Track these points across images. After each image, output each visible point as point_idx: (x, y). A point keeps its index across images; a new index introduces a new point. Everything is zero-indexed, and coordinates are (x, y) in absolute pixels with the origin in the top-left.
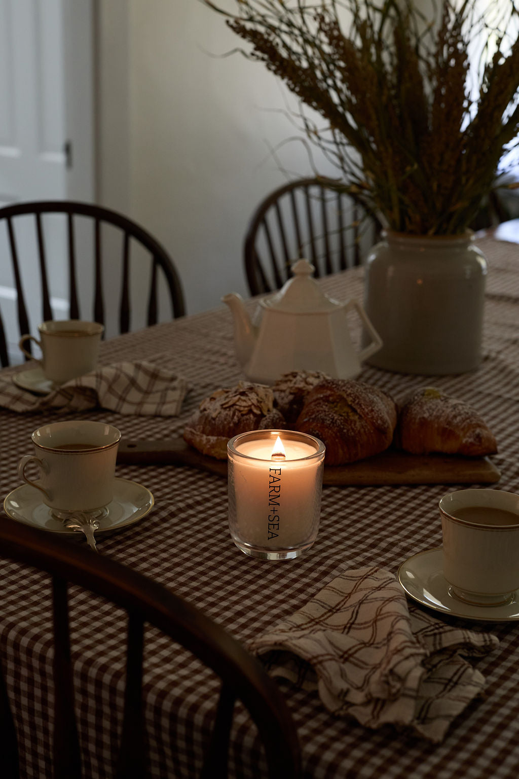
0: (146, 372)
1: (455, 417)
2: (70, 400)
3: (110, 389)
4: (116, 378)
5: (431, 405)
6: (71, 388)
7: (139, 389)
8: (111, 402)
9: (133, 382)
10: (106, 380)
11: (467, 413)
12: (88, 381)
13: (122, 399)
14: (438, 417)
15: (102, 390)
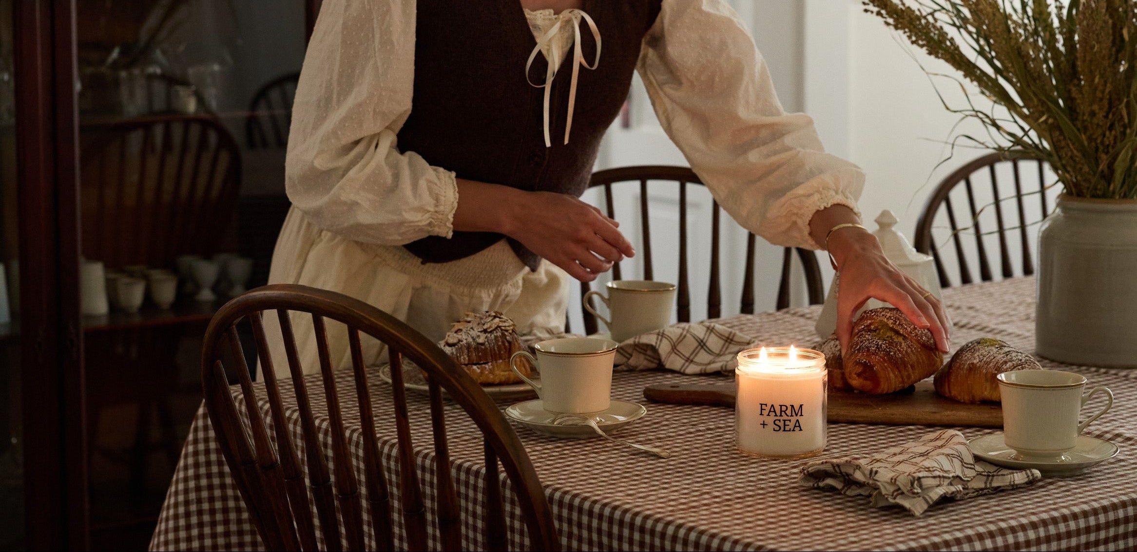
0: (720, 335)
2: (629, 359)
3: (674, 348)
4: (682, 338)
6: (629, 346)
7: (710, 352)
8: (675, 362)
9: (702, 344)
10: (669, 339)
12: (650, 339)
13: (689, 360)
15: (664, 349)
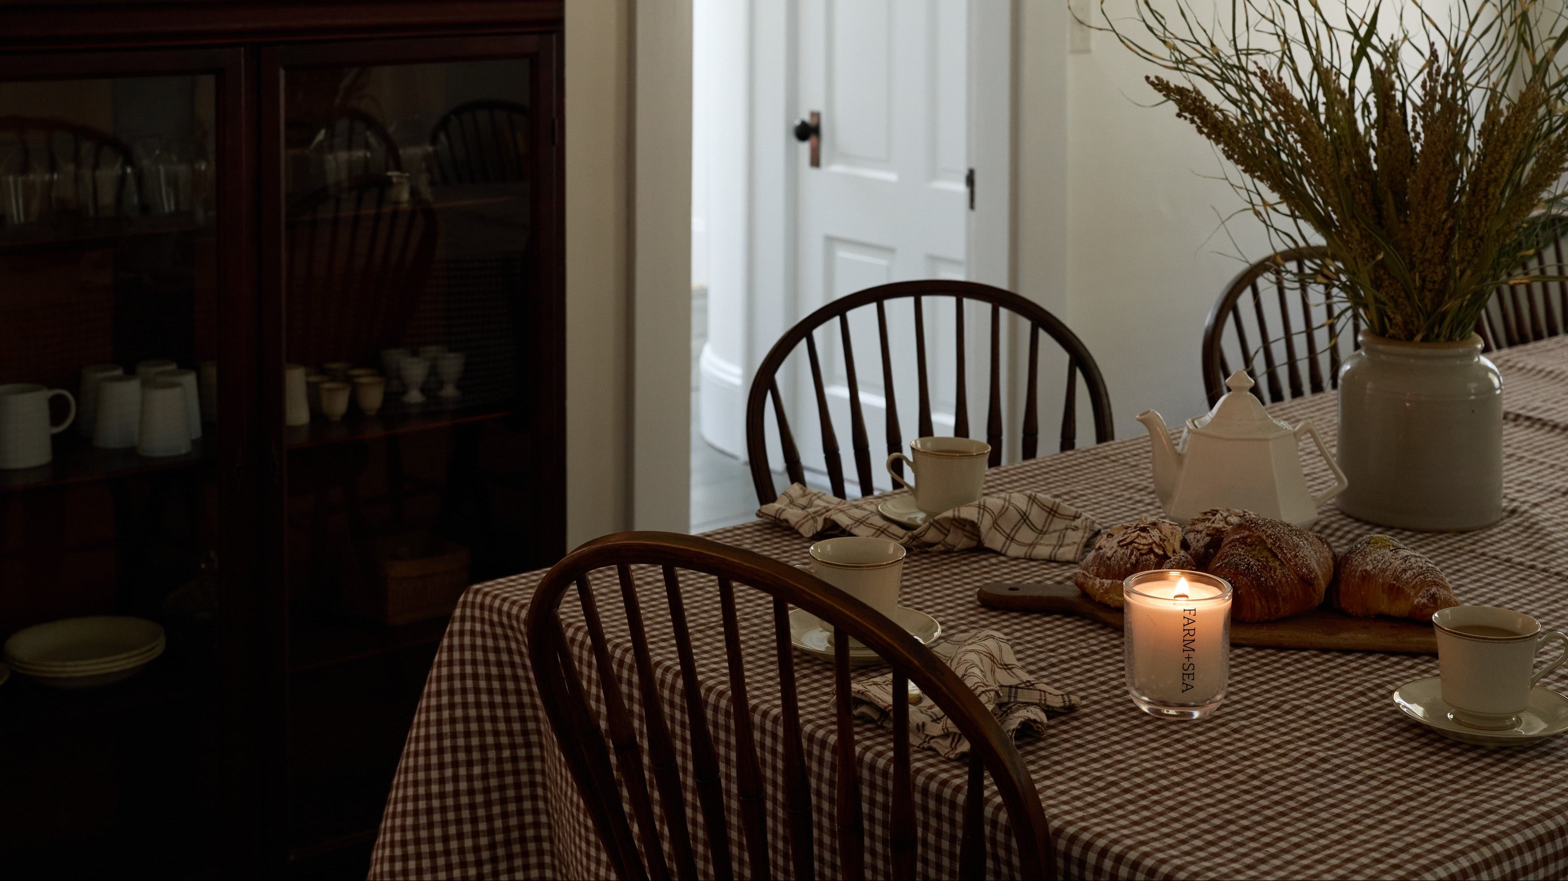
0: (1042, 506)
1: (1405, 571)
2: (946, 535)
3: (995, 524)
4: (1004, 511)
5: (1376, 555)
6: (947, 519)
7: (1033, 527)
8: (995, 541)
9: (1024, 518)
10: (991, 512)
11: (1422, 568)
12: (969, 513)
13: (1010, 538)
14: (1384, 571)
15: (986, 524)
